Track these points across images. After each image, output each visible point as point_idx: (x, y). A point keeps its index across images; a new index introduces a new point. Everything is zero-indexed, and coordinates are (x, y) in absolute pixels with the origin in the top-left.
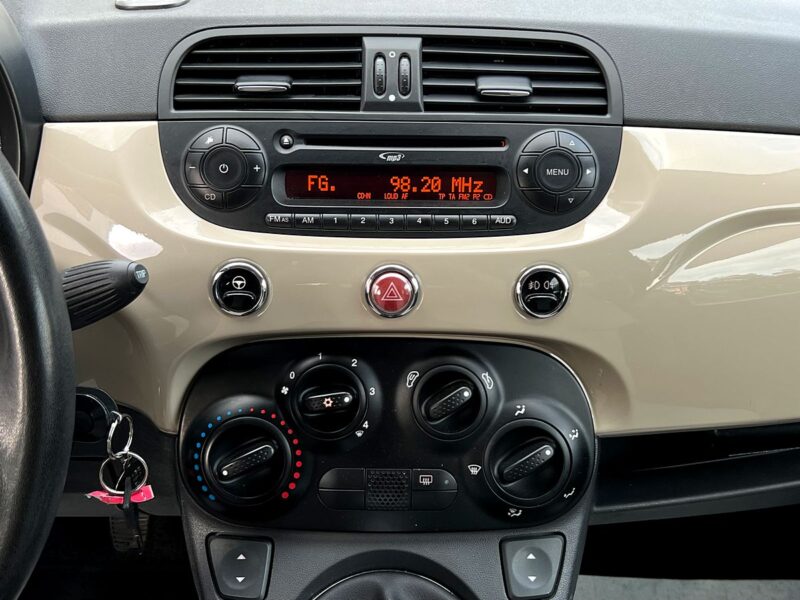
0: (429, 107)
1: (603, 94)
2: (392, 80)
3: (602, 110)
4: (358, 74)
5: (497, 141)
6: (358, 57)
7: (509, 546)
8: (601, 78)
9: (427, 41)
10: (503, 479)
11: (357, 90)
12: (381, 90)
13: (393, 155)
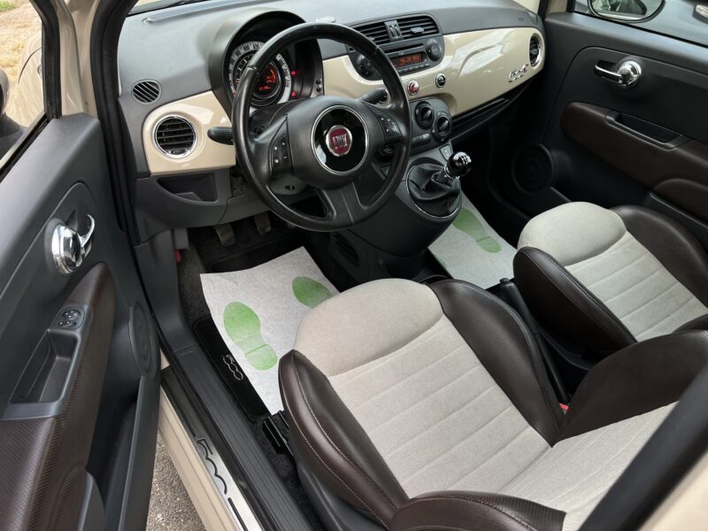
0: (405, 38)
1: (436, 28)
2: (395, 33)
3: (437, 32)
4: (386, 32)
5: (421, 45)
6: (385, 28)
7: (442, 150)
8: (434, 24)
9: (398, 21)
10: (439, 131)
11: (387, 37)
12: (394, 36)
13: (402, 53)
